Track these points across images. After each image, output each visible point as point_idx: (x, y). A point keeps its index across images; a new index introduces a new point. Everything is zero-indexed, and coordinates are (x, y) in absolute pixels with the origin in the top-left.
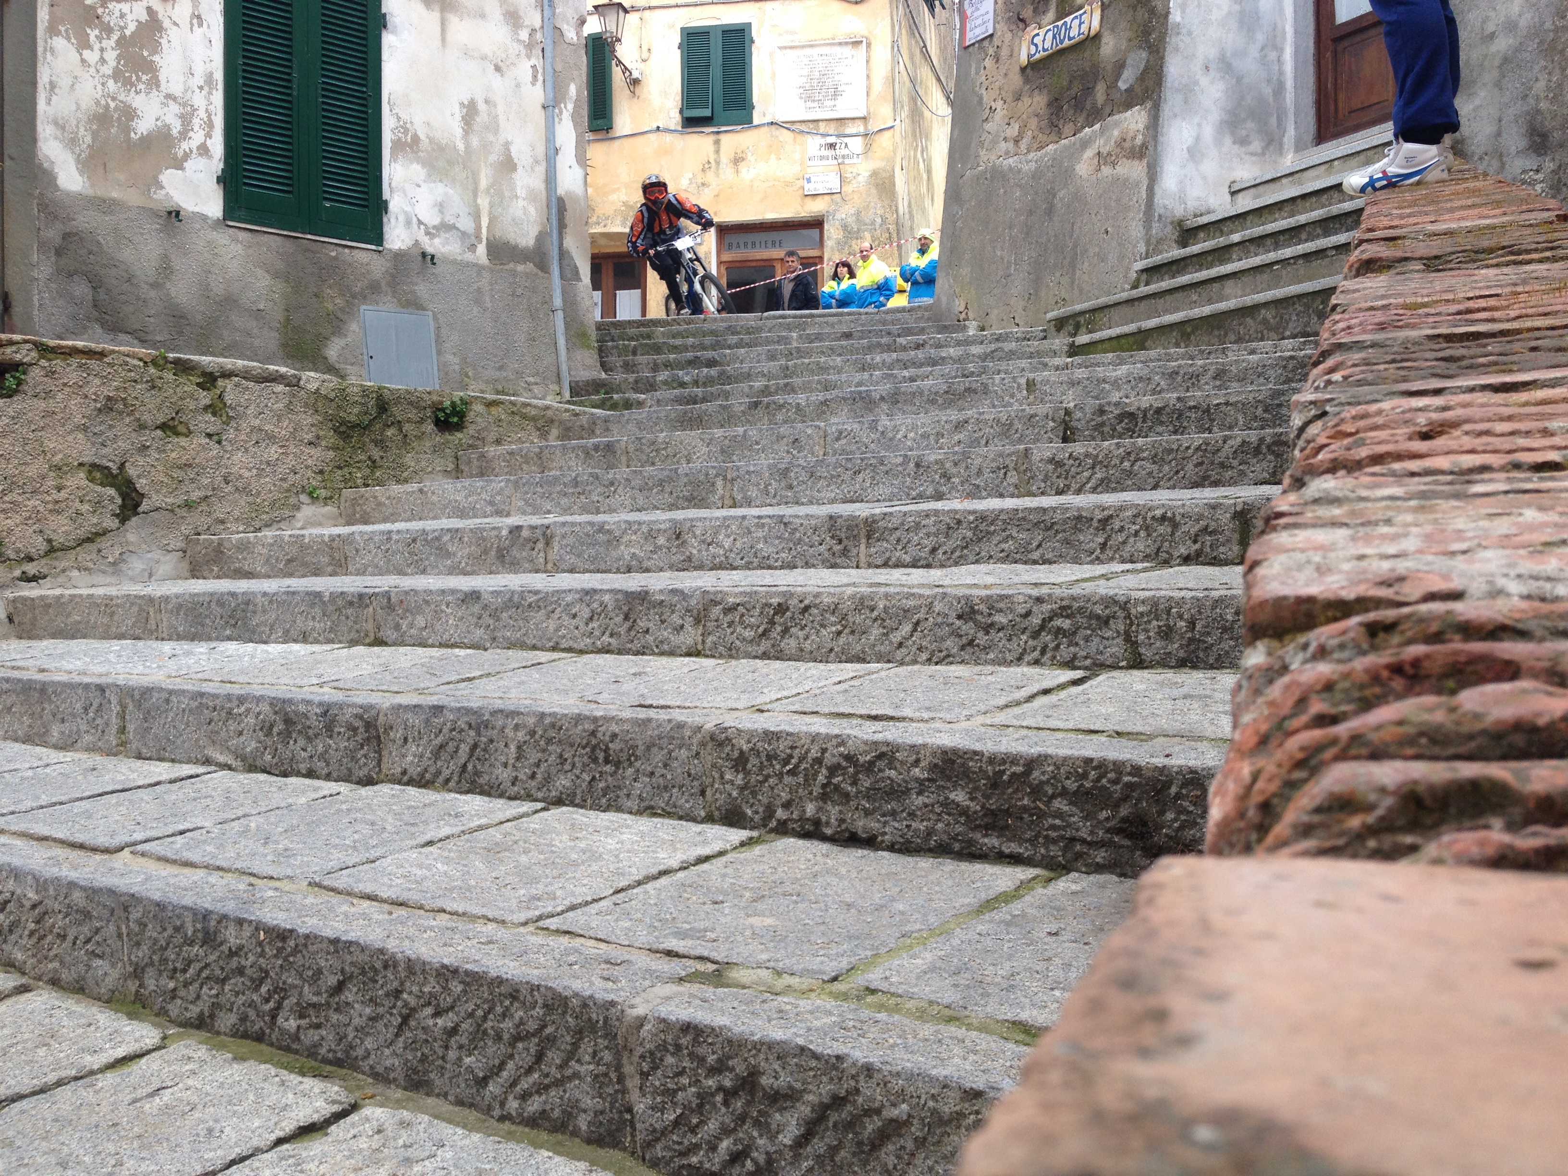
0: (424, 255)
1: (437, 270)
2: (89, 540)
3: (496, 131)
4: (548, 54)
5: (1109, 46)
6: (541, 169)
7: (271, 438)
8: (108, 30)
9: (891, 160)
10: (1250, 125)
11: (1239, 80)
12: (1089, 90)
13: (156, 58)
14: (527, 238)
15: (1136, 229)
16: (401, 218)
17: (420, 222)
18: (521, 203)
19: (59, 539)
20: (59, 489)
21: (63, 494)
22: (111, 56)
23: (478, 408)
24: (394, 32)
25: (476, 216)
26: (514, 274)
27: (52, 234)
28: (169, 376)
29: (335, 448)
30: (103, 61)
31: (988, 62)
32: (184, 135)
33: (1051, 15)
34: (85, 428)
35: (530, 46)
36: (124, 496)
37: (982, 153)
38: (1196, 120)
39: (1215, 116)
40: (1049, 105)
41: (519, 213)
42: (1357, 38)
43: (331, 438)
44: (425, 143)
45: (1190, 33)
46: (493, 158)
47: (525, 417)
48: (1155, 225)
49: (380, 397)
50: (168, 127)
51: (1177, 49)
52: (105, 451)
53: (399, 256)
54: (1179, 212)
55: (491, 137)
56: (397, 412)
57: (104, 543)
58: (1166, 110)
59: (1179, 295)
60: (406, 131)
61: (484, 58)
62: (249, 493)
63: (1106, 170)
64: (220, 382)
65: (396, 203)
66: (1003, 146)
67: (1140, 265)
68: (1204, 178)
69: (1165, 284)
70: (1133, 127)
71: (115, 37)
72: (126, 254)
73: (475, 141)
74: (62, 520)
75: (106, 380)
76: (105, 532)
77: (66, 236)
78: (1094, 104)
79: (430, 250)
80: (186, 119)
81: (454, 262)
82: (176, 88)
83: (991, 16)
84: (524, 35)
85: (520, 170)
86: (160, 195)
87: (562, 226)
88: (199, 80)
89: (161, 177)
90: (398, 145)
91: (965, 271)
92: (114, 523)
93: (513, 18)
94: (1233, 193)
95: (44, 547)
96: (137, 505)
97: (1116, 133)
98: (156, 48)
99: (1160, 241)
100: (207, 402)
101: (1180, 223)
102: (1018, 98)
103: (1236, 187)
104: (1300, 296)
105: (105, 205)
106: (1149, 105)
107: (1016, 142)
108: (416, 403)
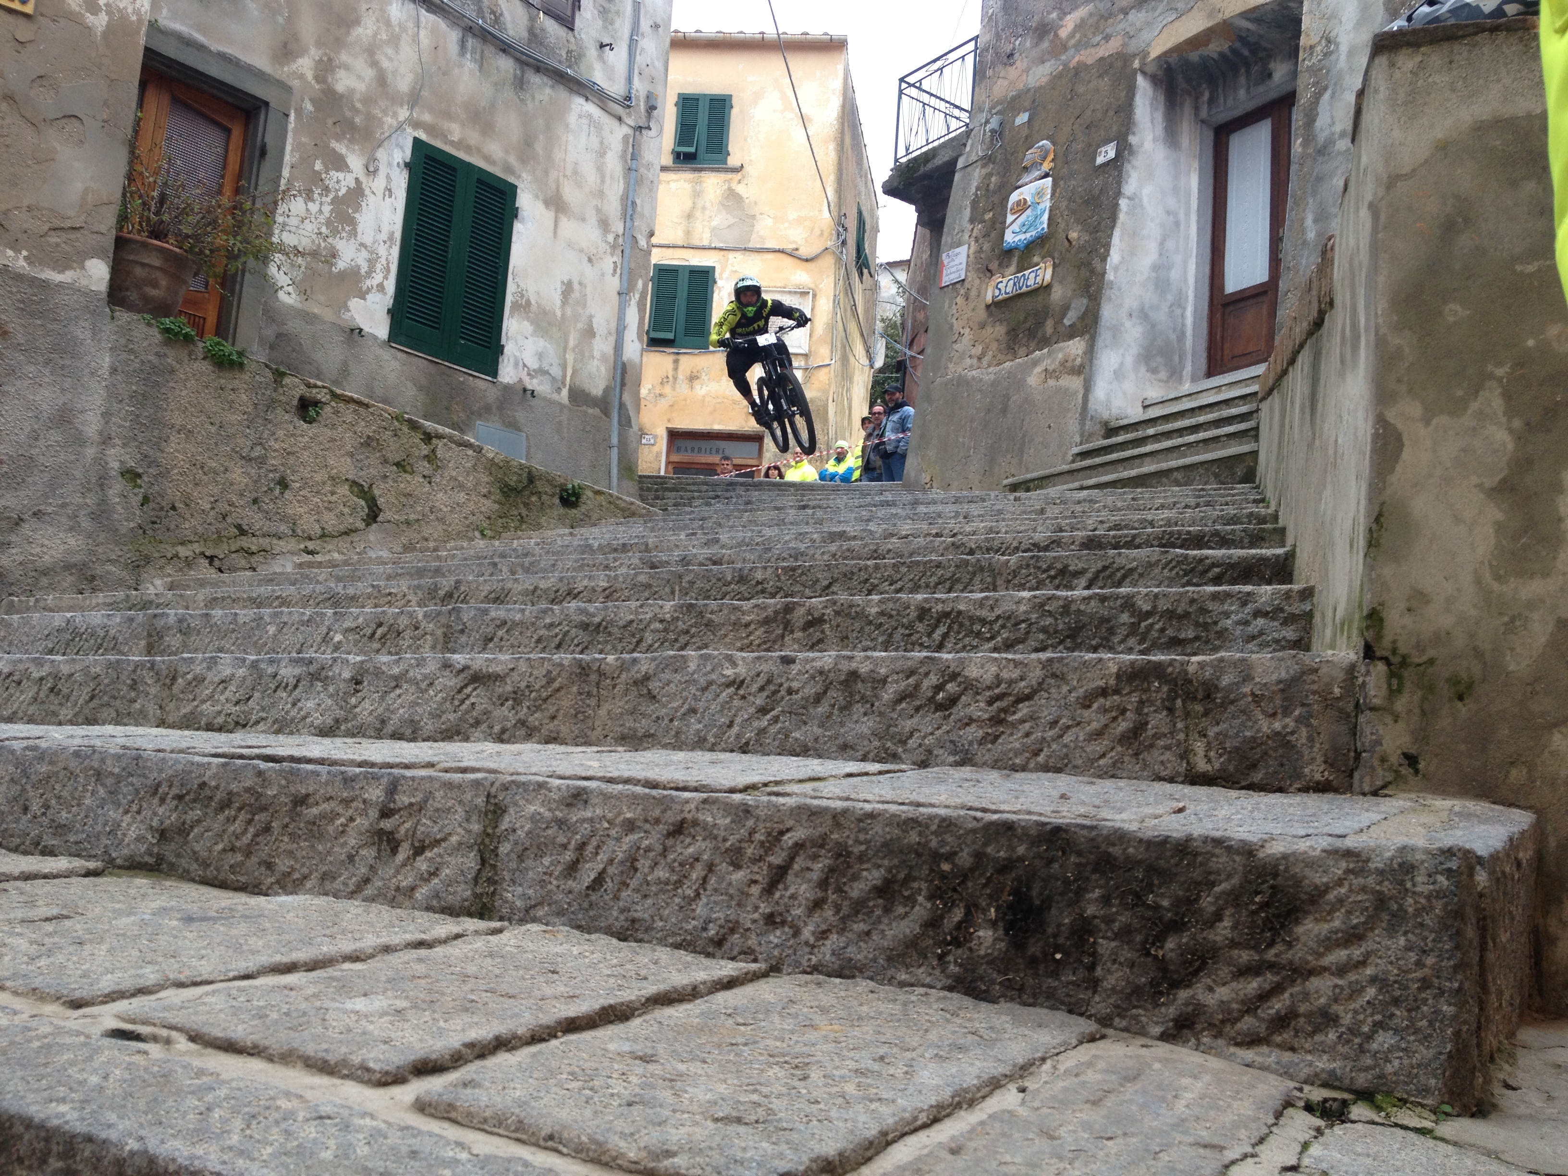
0: (525, 390)
1: (534, 402)
2: (346, 533)
3: (584, 306)
4: (627, 252)
5: (1057, 294)
6: (612, 339)
7: (461, 486)
8: (327, 189)
9: (826, 392)
10: (1159, 359)
11: (1153, 326)
12: (1040, 324)
13: (357, 215)
14: (597, 389)
15: (1072, 425)
16: (512, 360)
17: (525, 365)
18: (596, 362)
19: (329, 529)
20: (333, 493)
21: (334, 498)
22: (327, 209)
23: (589, 493)
24: (522, 222)
25: (564, 368)
26: (585, 414)
27: (270, 333)
28: (405, 429)
29: (499, 503)
30: (320, 212)
31: (959, 300)
32: (369, 274)
33: (1012, 268)
34: (352, 455)
35: (614, 247)
36: (369, 507)
37: (951, 366)
38: (1121, 351)
39: (1134, 350)
40: (1008, 333)
41: (594, 370)
42: (1241, 305)
43: (498, 496)
44: (534, 307)
45: (1120, 289)
46: (580, 325)
47: (617, 507)
48: (1088, 423)
49: (530, 473)
50: (358, 267)
51: (1110, 299)
52: (361, 473)
53: (507, 388)
54: (1106, 416)
55: (580, 311)
56: (539, 485)
57: (355, 537)
58: (1100, 342)
59: (1108, 468)
60: (522, 296)
61: (581, 251)
62: (444, 523)
63: (1051, 382)
64: (434, 441)
65: (509, 349)
66: (968, 361)
67: (1076, 450)
68: (1124, 393)
69: (1098, 460)
70: (1074, 352)
71: (331, 196)
72: (319, 356)
73: (569, 311)
74: (332, 515)
75: (368, 424)
76: (356, 530)
77: (279, 336)
78: (1044, 336)
79: (529, 387)
80: (372, 263)
81: (545, 399)
82: (368, 239)
83: (964, 266)
84: (611, 238)
85: (598, 337)
86: (347, 316)
87: (623, 384)
88: (384, 236)
89: (350, 304)
90: (516, 306)
91: (932, 453)
92: (361, 525)
93: (604, 224)
94: (1145, 407)
95: (319, 532)
96: (376, 516)
97: (1060, 356)
98: (358, 208)
99: (1091, 435)
100: (425, 452)
101: (1106, 424)
102: (982, 326)
103: (1147, 403)
104: (1202, 463)
105: (309, 318)
106: (1087, 337)
107: (980, 359)
108: (550, 482)
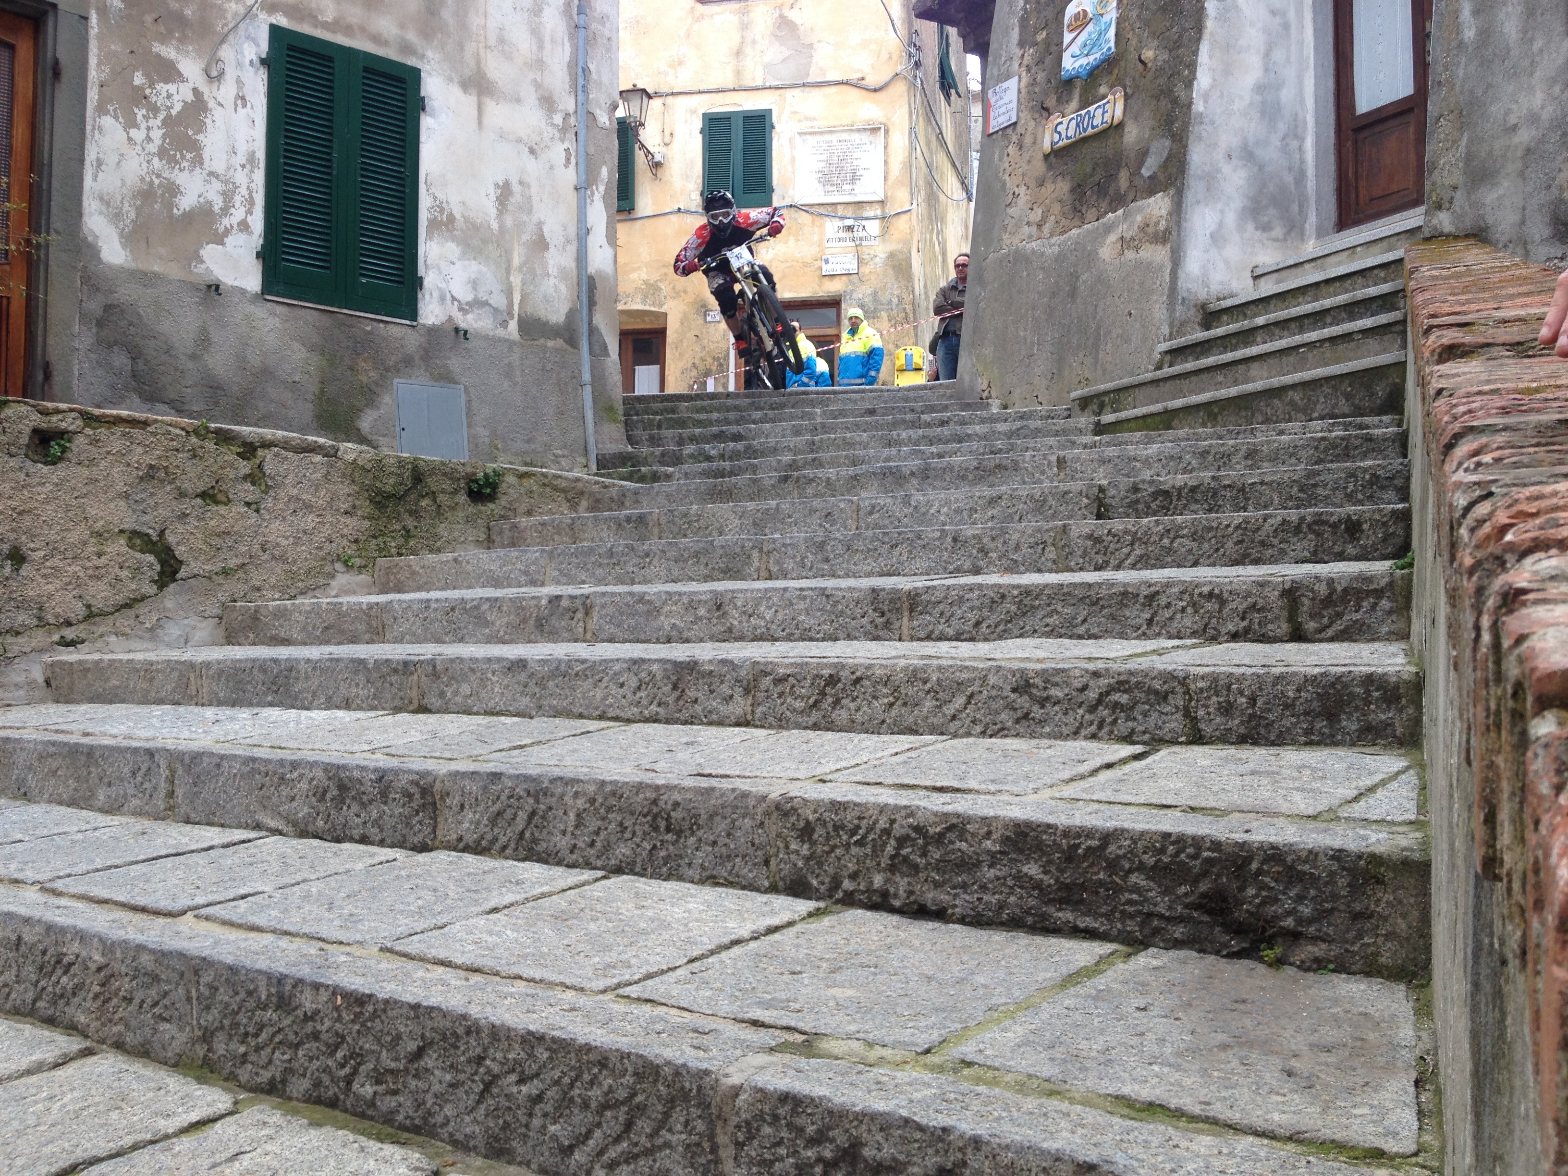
0: (457, 330)
1: (469, 345)
2: (127, 606)
3: (530, 211)
4: (581, 137)
5: (1132, 135)
6: (572, 249)
7: (309, 507)
8: (154, 110)
9: (907, 243)
10: (1272, 211)
11: (1261, 168)
12: (1112, 177)
13: (200, 137)
14: (557, 314)
15: (1159, 312)
16: (436, 294)
17: (454, 299)
18: (552, 281)
19: (98, 604)
20: (100, 555)
21: (104, 560)
22: (157, 135)
23: (511, 479)
24: (432, 115)
25: (509, 293)
26: (544, 348)
27: (94, 306)
28: (210, 445)
29: (370, 518)
30: (149, 139)
31: (1011, 149)
32: (225, 211)
33: (1074, 104)
34: (126, 496)
35: (563, 130)
36: (162, 563)
37: (1005, 237)
38: (1219, 206)
39: (1237, 203)
40: (1072, 191)
41: (551, 290)
42: (1377, 129)
43: (366, 508)
44: (460, 222)
45: (1212, 123)
46: (526, 237)
47: (556, 489)
48: (1179, 307)
49: (415, 469)
50: (210, 203)
51: (1200, 138)
52: (146, 518)
53: (433, 331)
54: (1202, 295)
55: (525, 218)
56: (432, 483)
57: (142, 609)
58: (1189, 197)
59: (1204, 377)
60: (442, 210)
61: (519, 141)
62: (285, 561)
63: (1130, 255)
64: (260, 452)
65: (431, 280)
66: (1026, 230)
67: (1164, 346)
68: (1227, 262)
69: (1190, 365)
70: (1156, 212)
71: (161, 117)
72: (165, 326)
73: (509, 221)
74: (102, 585)
75: (148, 448)
76: (143, 598)
77: (108, 308)
78: (1117, 191)
79: (463, 325)
80: (228, 196)
81: (486, 338)
82: (219, 166)
83: (1014, 105)
84: (558, 119)
85: (552, 249)
86: (200, 269)
87: (592, 303)
88: (241, 159)
89: (202, 252)
90: (434, 224)
91: (988, 351)
92: (150, 589)
93: (548, 102)
94: (1256, 278)
95: (82, 612)
96: (176, 572)
97: (1139, 218)
98: (201, 127)
99: (1183, 324)
100: (247, 471)
101: (1203, 306)
102: (1041, 184)
103: (1258, 272)
104: (1328, 379)
105: (146, 279)
106: (1172, 191)
107: (1040, 226)
108: (450, 474)
